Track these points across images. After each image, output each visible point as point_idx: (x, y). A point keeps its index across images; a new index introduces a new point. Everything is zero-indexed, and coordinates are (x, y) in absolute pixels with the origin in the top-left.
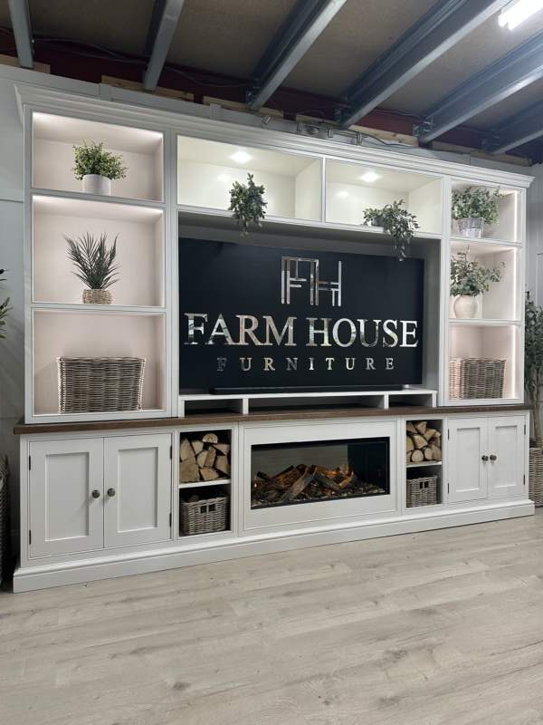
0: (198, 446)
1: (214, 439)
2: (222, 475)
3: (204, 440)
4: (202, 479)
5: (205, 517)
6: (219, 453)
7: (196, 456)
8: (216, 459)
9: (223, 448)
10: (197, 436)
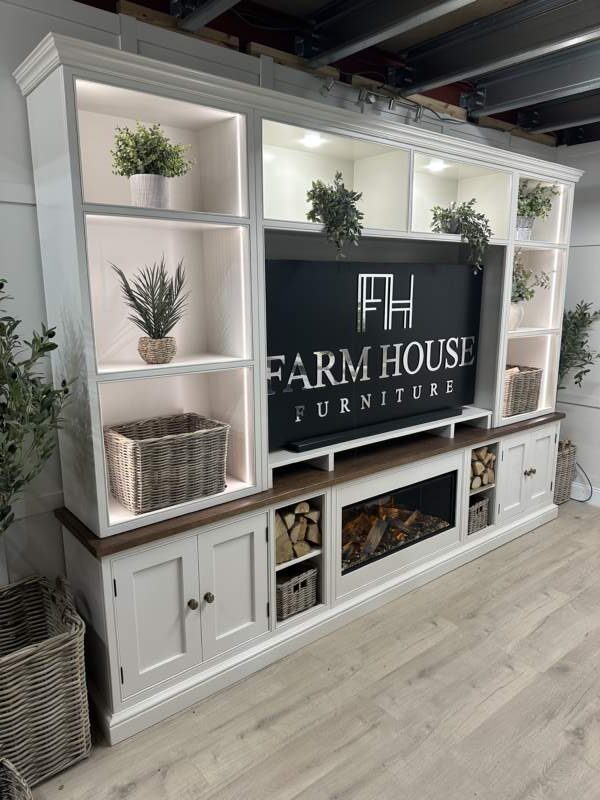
0: (290, 519)
1: (306, 509)
2: (313, 545)
3: (297, 512)
4: (296, 556)
5: (298, 596)
6: (310, 522)
7: (289, 532)
8: (307, 529)
9: (314, 516)
10: (290, 509)
